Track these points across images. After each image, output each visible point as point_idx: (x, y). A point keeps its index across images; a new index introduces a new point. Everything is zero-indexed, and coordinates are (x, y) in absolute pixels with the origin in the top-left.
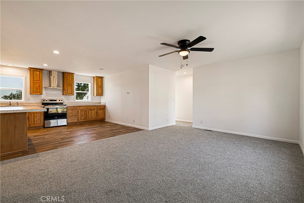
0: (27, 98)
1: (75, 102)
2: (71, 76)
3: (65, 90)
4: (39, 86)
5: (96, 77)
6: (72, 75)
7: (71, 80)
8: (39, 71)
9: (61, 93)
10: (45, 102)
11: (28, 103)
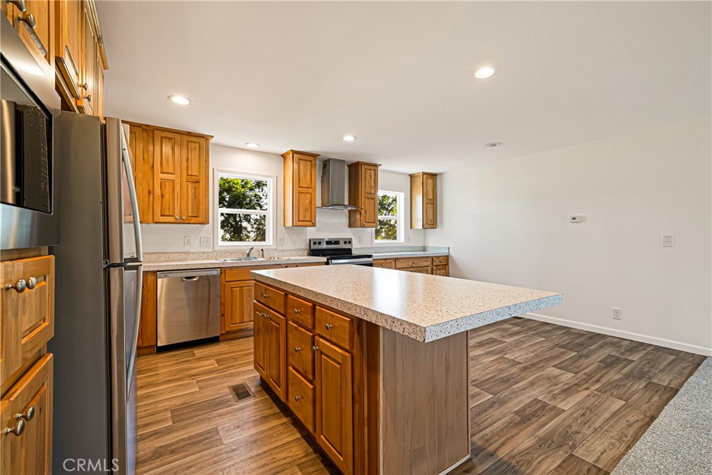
0: (278, 236)
1: (374, 245)
2: (373, 172)
3: (361, 214)
4: (311, 203)
5: (424, 173)
6: (375, 170)
7: (373, 184)
8: (310, 161)
9: (345, 221)
10: (317, 247)
11: (281, 251)
